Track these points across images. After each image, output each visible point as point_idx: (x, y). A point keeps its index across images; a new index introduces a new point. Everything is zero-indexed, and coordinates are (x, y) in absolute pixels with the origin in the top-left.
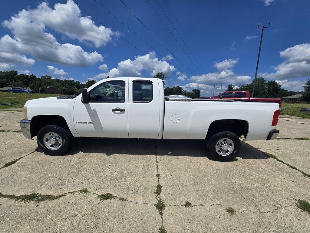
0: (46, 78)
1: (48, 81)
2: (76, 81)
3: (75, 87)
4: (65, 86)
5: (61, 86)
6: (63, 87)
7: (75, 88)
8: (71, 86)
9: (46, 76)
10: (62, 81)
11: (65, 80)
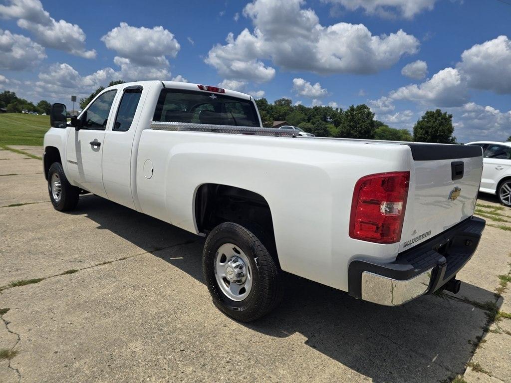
0: (282, 105)
1: (283, 110)
2: (337, 109)
3: (332, 123)
4: (311, 121)
5: (304, 120)
6: (309, 122)
7: (332, 126)
8: (325, 119)
9: (283, 100)
10: (309, 109)
11: (314, 108)
